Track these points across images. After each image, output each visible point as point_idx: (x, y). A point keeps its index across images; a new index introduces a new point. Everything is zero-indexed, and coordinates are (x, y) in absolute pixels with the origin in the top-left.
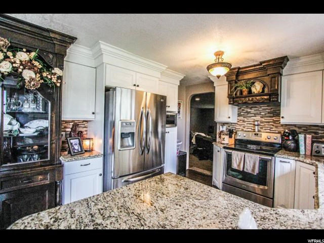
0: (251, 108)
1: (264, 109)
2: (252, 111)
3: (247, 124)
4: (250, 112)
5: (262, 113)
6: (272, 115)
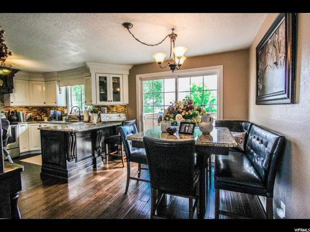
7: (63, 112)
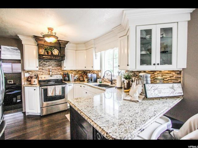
0: (46, 62)
1: (53, 63)
2: (47, 63)
3: (45, 71)
4: (46, 64)
5: (52, 65)
6: (57, 66)
7: (98, 75)
